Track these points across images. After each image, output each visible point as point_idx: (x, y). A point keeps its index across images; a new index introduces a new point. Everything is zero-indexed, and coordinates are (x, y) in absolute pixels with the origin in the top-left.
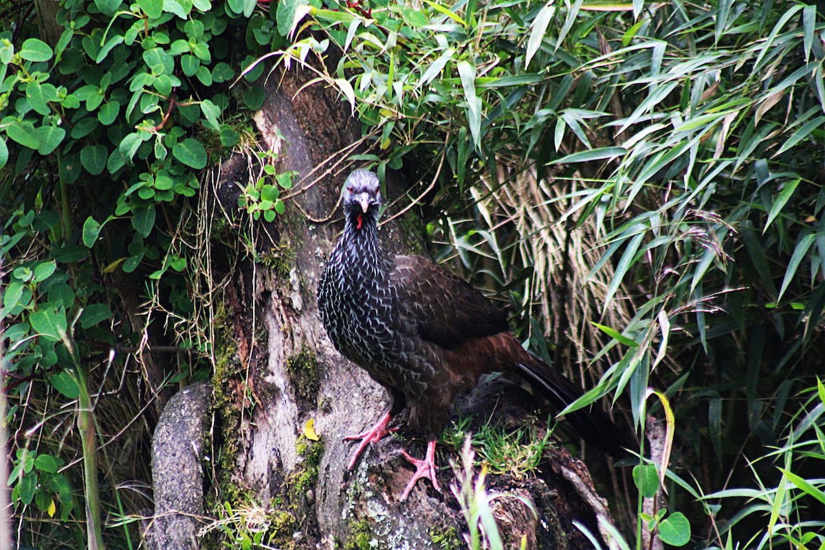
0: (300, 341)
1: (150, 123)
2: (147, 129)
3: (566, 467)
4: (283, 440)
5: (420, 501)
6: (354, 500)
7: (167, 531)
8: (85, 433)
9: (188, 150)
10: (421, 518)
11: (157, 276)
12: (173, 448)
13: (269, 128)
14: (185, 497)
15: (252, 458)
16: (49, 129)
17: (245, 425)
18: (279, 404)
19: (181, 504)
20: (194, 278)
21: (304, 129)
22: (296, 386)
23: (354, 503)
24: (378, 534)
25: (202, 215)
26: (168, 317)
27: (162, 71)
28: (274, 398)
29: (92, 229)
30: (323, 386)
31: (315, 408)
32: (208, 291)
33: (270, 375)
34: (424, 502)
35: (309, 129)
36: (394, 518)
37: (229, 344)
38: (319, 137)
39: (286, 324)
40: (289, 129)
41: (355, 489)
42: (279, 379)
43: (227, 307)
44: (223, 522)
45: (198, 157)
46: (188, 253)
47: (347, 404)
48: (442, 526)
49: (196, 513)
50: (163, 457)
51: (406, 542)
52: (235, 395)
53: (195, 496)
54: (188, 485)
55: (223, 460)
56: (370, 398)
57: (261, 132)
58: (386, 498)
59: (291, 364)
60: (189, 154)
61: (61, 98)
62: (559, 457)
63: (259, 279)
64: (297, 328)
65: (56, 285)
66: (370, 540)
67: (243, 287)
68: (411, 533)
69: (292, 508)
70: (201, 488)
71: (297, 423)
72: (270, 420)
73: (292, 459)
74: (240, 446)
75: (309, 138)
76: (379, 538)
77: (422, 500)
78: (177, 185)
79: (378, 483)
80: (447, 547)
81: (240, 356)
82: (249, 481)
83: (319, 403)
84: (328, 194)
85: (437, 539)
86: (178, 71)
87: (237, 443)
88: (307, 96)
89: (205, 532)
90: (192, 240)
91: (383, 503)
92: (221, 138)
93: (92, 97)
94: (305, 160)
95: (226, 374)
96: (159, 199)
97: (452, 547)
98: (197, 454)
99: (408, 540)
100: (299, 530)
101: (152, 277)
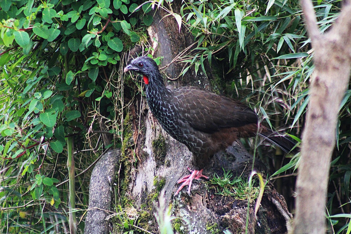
0: (159, 133)
1: (96, 30)
2: (94, 33)
3: (274, 198)
4: (149, 178)
5: (203, 210)
6: (175, 208)
7: (92, 217)
8: (70, 168)
9: (115, 43)
10: (203, 218)
11: (99, 99)
12: (99, 179)
13: (153, 35)
14: (102, 202)
15: (135, 185)
16: (54, 30)
17: (133, 170)
18: (149, 161)
19: (99, 205)
20: (115, 102)
21: (169, 36)
22: (156, 153)
23: (174, 209)
24: (184, 224)
25: (121, 73)
26: (102, 118)
27: (104, 6)
28: (147, 158)
29: (70, 76)
30: (167, 154)
31: (163, 164)
32: (121, 108)
33: (146, 148)
34: (205, 210)
35: (171, 36)
36: (192, 217)
37: (129, 132)
38: (176, 40)
39: (153, 125)
40: (163, 35)
41: (175, 203)
42: (149, 150)
43: (130, 115)
44: (118, 214)
45: (119, 46)
46: (113, 90)
47: (177, 164)
48: (211, 222)
49: (106, 209)
50: (94, 183)
51: (196, 229)
52: (130, 156)
53: (106, 201)
54: (103, 196)
55: (124, 185)
56: (188, 161)
57: (150, 36)
58: (189, 208)
59: (154, 143)
60: (115, 45)
61: (60, 16)
62: (272, 193)
63: (144, 103)
64: (158, 127)
65: (57, 101)
66: (180, 227)
67: (137, 107)
68: (198, 225)
69: (149, 210)
70: (110, 198)
71: (155, 171)
72: (144, 168)
73: (151, 187)
74: (131, 179)
75: (171, 40)
76: (184, 226)
77: (204, 210)
78: (108, 59)
79: (186, 201)
80: (213, 232)
81: (134, 138)
82: (133, 196)
83: (165, 162)
84: (177, 66)
85: (209, 228)
86: (111, 7)
87: (129, 178)
88: (172, 21)
89: (109, 218)
90: (116, 84)
91: (187, 210)
92: (131, 38)
93: (75, 16)
94: (168, 50)
95: (127, 146)
96: (100, 65)
97: (215, 232)
98: (110, 182)
99: (196, 228)
100: (152, 220)
101: (97, 100)
